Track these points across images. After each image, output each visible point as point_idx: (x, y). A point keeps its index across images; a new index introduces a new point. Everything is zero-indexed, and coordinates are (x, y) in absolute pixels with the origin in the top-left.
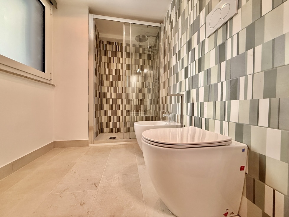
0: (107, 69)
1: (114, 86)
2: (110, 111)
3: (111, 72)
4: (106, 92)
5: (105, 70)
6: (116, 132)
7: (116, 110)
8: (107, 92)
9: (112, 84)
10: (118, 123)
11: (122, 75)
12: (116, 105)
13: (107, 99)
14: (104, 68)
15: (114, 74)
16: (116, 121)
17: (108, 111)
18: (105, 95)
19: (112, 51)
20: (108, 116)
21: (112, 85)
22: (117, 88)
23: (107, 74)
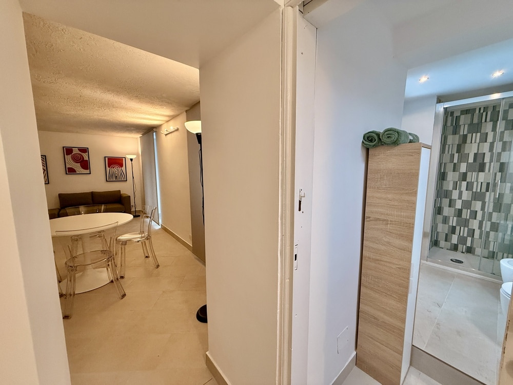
0: (456, 155)
1: (468, 179)
2: (455, 218)
3: (463, 157)
4: (451, 188)
5: (452, 156)
6: (464, 251)
7: (468, 218)
8: (453, 189)
9: (464, 177)
10: (469, 239)
11: (490, 163)
12: (469, 211)
13: (451, 200)
14: (450, 153)
15: (471, 160)
16: (465, 235)
17: (451, 218)
18: (447, 194)
19: (471, 125)
20: (451, 224)
21: (464, 179)
22: (475, 183)
23: (455, 161)
